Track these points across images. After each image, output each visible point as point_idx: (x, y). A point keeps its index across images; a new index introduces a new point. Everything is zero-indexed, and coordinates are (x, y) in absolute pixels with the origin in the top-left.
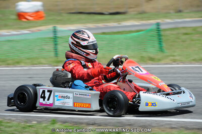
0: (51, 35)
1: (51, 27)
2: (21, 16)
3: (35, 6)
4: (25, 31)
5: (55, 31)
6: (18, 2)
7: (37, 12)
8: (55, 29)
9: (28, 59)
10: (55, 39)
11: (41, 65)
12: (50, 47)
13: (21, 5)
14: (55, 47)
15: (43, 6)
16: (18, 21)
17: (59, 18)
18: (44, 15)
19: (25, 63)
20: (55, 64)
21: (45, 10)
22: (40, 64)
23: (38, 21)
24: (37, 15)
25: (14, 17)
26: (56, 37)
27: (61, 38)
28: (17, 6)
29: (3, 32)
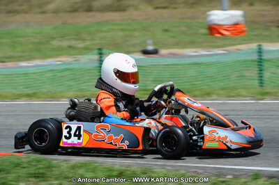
0: (255, 57)
1: (254, 46)
2: (213, 29)
3: (235, 16)
5: (260, 51)
6: (209, 10)
7: (236, 24)
8: (260, 49)
9: (223, 89)
10: (260, 62)
11: (241, 98)
12: (254, 73)
13: (214, 15)
14: (260, 73)
15: (244, 16)
16: (210, 36)
17: (266, 33)
18: (245, 29)
19: (219, 95)
20: (260, 97)
21: (246, 22)
22: (239, 96)
23: (237, 37)
24: (236, 29)
25: (205, 31)
26: (261, 59)
27: (268, 61)
28: (209, 15)
29: (189, 51)
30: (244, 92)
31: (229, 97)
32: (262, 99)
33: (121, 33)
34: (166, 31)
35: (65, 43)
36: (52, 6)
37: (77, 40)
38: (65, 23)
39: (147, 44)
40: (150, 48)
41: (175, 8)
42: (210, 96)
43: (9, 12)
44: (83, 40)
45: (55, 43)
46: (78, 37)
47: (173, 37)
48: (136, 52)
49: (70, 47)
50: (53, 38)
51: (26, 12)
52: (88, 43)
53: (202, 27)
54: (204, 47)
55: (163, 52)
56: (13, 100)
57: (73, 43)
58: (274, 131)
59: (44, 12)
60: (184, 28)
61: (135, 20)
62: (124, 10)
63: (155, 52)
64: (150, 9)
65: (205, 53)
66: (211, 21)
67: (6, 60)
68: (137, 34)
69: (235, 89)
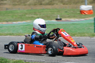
0: (93, 22)
2: (82, 12)
3: (89, 7)
4: (83, 20)
6: (81, 5)
7: (90, 10)
15: (93, 7)
18: (93, 12)
21: (93, 9)
23: (90, 15)
24: (90, 12)
25: (79, 12)
28: (81, 7)
29: (72, 19)
30: (86, 35)
31: (81, 36)
32: (93, 37)
33: (50, 13)
34: (66, 12)
35: (30, 16)
36: (28, 3)
37: (34, 15)
38: (32, 9)
39: (58, 17)
40: (59, 18)
41: (70, 4)
42: (74, 36)
43: (13, 5)
44: (37, 15)
45: (27, 16)
46: (35, 14)
47: (68, 14)
48: (54, 19)
49: (32, 17)
50: (26, 14)
51: (19, 5)
52: (38, 16)
53: (78, 11)
54: (77, 18)
55: (63, 19)
56: (5, 36)
57: (33, 16)
58: (93, 49)
59: (25, 5)
60: (72, 11)
61: (56, 8)
62: (53, 5)
63: (60, 19)
64: (62, 4)
65: (77, 20)
66: (81, 9)
67: (9, 21)
68: (56, 13)
69: (84, 33)
